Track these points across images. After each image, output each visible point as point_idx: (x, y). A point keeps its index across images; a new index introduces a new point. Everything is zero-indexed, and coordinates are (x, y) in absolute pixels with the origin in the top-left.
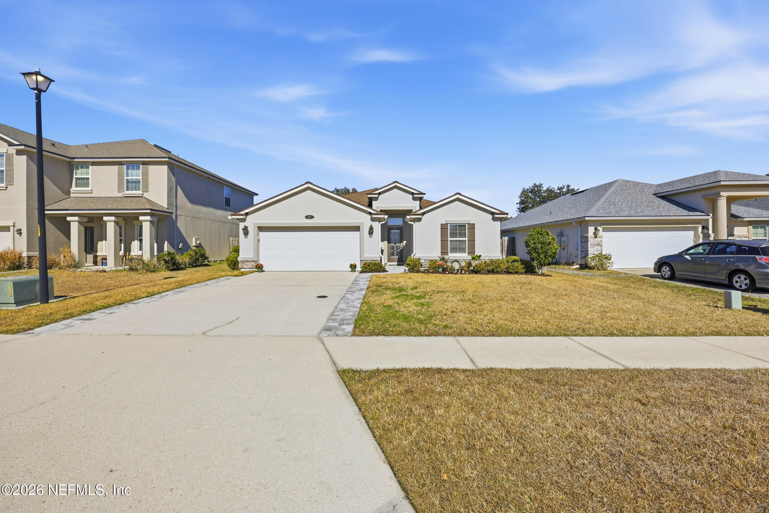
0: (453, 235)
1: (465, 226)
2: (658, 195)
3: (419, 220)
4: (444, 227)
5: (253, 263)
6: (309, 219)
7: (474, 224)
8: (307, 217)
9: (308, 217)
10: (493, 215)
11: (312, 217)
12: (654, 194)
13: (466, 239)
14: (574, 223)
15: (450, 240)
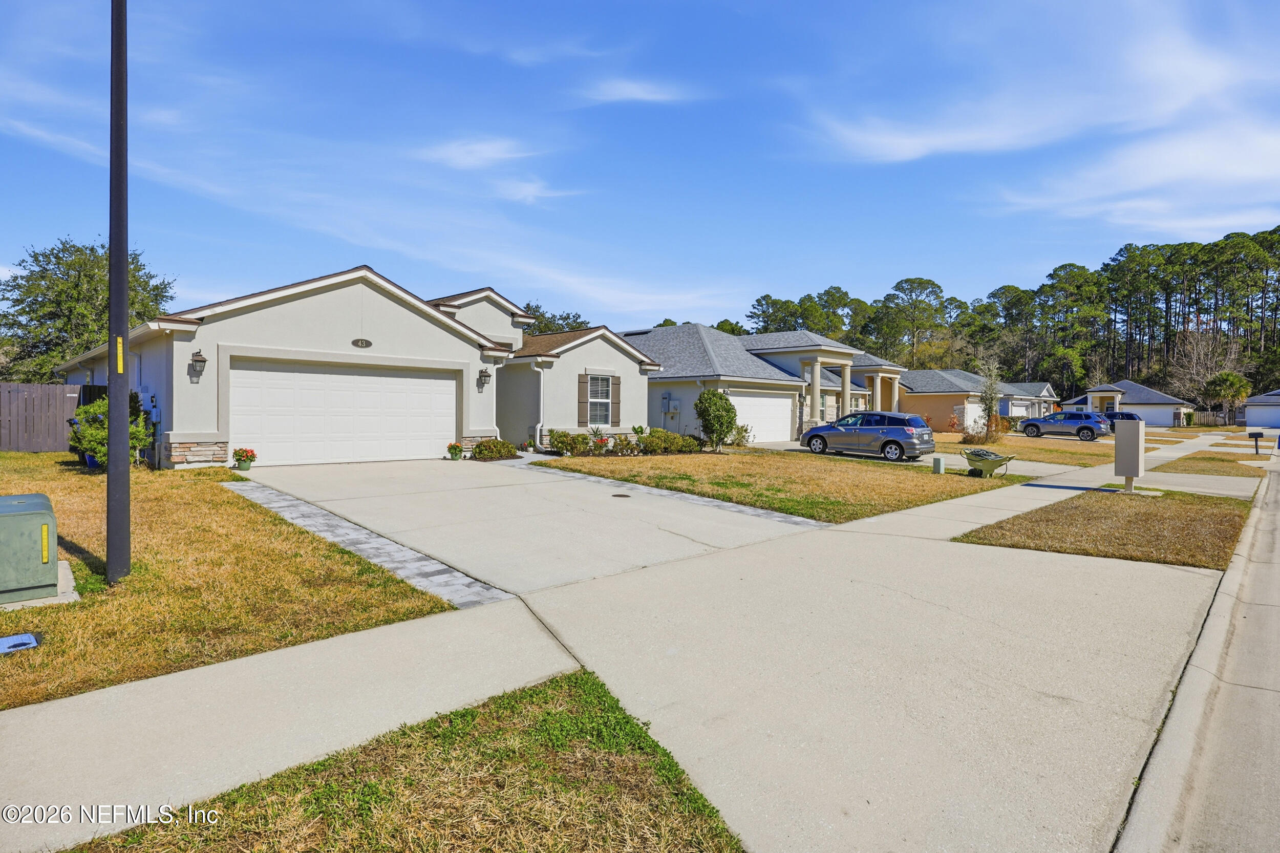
0: (595, 394)
1: (607, 380)
2: (753, 352)
3: (549, 365)
4: (582, 379)
5: (216, 448)
6: (362, 347)
7: (619, 377)
8: (356, 343)
9: (360, 344)
10: (641, 365)
11: (368, 344)
12: (747, 350)
13: (609, 401)
14: (698, 383)
15: (591, 403)
